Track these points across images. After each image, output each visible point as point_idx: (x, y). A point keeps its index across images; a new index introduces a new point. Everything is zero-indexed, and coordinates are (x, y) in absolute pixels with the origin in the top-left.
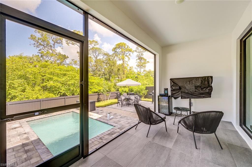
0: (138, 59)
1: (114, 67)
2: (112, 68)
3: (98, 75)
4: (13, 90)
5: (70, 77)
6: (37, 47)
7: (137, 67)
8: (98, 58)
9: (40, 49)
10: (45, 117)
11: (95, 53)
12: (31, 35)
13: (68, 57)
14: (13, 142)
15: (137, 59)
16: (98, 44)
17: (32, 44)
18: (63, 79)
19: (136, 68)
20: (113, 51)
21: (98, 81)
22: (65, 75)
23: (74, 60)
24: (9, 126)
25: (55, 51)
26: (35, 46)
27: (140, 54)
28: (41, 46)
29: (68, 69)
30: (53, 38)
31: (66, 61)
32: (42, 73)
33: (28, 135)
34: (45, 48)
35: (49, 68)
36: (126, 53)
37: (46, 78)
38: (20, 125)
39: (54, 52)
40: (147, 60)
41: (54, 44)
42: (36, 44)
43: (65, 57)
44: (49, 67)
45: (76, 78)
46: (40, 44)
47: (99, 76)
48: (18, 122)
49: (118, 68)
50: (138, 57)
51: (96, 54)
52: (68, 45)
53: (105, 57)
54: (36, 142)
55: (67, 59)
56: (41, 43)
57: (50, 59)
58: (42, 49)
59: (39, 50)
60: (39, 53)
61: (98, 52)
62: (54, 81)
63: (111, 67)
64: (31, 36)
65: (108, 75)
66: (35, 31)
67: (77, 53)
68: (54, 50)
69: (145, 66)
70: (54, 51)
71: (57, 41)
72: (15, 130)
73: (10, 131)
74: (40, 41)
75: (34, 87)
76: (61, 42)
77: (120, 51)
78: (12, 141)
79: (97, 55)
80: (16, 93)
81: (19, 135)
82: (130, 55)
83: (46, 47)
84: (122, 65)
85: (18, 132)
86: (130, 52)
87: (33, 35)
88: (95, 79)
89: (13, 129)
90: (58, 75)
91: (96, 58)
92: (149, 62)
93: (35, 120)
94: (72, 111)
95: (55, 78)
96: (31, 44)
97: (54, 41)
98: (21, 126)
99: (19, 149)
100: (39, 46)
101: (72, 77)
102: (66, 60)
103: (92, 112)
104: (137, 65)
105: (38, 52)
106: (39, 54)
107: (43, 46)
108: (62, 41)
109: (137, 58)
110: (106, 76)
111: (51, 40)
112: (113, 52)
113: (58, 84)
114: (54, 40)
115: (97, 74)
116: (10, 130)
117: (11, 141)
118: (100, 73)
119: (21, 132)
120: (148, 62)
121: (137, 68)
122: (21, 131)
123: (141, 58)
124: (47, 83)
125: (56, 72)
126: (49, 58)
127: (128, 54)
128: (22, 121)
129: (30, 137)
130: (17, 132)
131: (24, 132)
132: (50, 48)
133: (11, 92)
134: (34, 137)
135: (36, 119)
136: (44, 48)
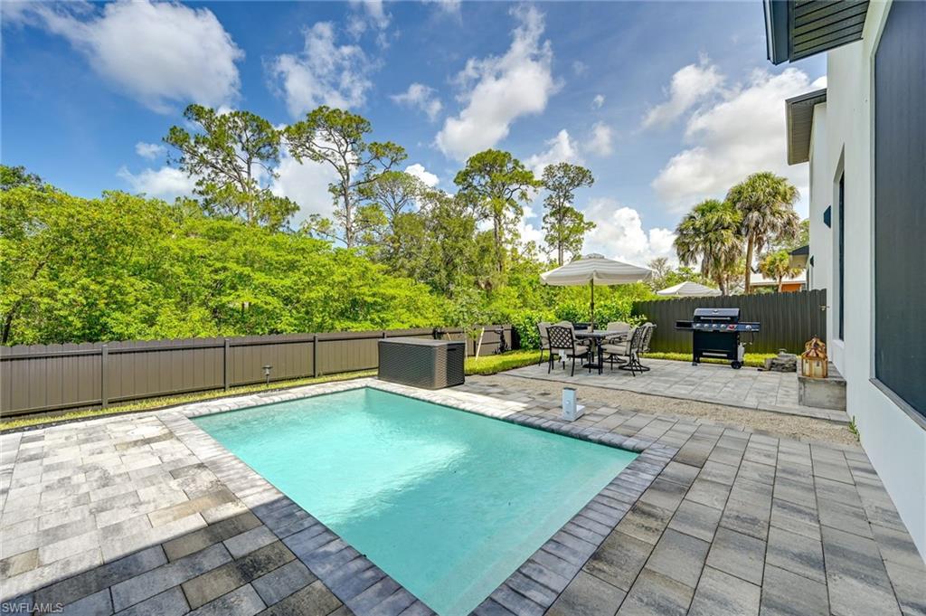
0: (552, 214)
1: (465, 241)
2: (460, 244)
3: (406, 272)
4: (117, 315)
5: (313, 274)
6: (191, 173)
7: (545, 245)
8: (405, 210)
9: (201, 179)
10: (259, 404)
11: (393, 192)
12: (171, 130)
13: (298, 208)
14: (151, 507)
15: (547, 216)
16: (406, 155)
17: (175, 160)
18: (288, 282)
19: (543, 249)
20: (459, 183)
21: (408, 293)
22: (292, 266)
23: (319, 219)
24: (119, 432)
25: (253, 185)
26: (186, 167)
27: (561, 194)
28: (204, 170)
29: (302, 246)
30: (244, 140)
31: (288, 222)
32: (212, 258)
33: (219, 475)
34: (217, 174)
35: (236, 241)
36: (507, 191)
37: (228, 277)
38: (166, 431)
39: (247, 189)
40: (586, 220)
41: (250, 158)
42: (187, 160)
43: (287, 207)
44: (235, 235)
45: (334, 277)
46: (203, 161)
47: (410, 275)
48: (155, 418)
49: (482, 247)
50: (553, 207)
51: (394, 199)
52: (299, 160)
53: (430, 207)
54: (276, 514)
55: (293, 216)
56: (205, 156)
57: (235, 211)
58: (206, 178)
59: (197, 184)
60: (196, 194)
61: (401, 189)
62: (256, 288)
63: (457, 241)
64: (173, 130)
65: (444, 273)
66: (185, 114)
67: (330, 190)
68: (250, 181)
69: (579, 241)
70: (247, 184)
71: (259, 148)
72: (147, 447)
73: (125, 452)
74: (202, 150)
75: (185, 310)
76: (271, 151)
77: (483, 182)
78: (149, 502)
79: (398, 199)
80: (128, 325)
81: (174, 474)
82: (524, 195)
83: (222, 171)
84: (496, 234)
85: (166, 459)
86: (523, 187)
87: (178, 128)
88: (398, 286)
89: (135, 443)
90: (268, 267)
91: (395, 211)
92: (594, 227)
93: (221, 413)
94: (364, 385)
95: (260, 278)
96: (171, 162)
97: (247, 149)
98: (171, 433)
99: (200, 552)
100: (197, 169)
101: (320, 273)
102: (289, 217)
103: (458, 390)
104: (547, 236)
105: (194, 191)
106: (196, 196)
107: (211, 169)
108: (276, 150)
109: (548, 210)
110: (437, 277)
111: (240, 145)
112: (461, 187)
113: (269, 299)
114: (250, 147)
115: (403, 266)
116: (126, 450)
117: (141, 503)
118: (413, 263)
119: (180, 460)
120: (590, 224)
121: (547, 249)
122: (179, 456)
123: (563, 210)
124: (232, 296)
125: (263, 255)
126: (231, 210)
127: (516, 195)
128: (169, 414)
129: (231, 486)
130: (160, 458)
131: (195, 461)
132: (236, 174)
133: (109, 320)
134: (252, 487)
135: (228, 409)
136: (213, 176)
